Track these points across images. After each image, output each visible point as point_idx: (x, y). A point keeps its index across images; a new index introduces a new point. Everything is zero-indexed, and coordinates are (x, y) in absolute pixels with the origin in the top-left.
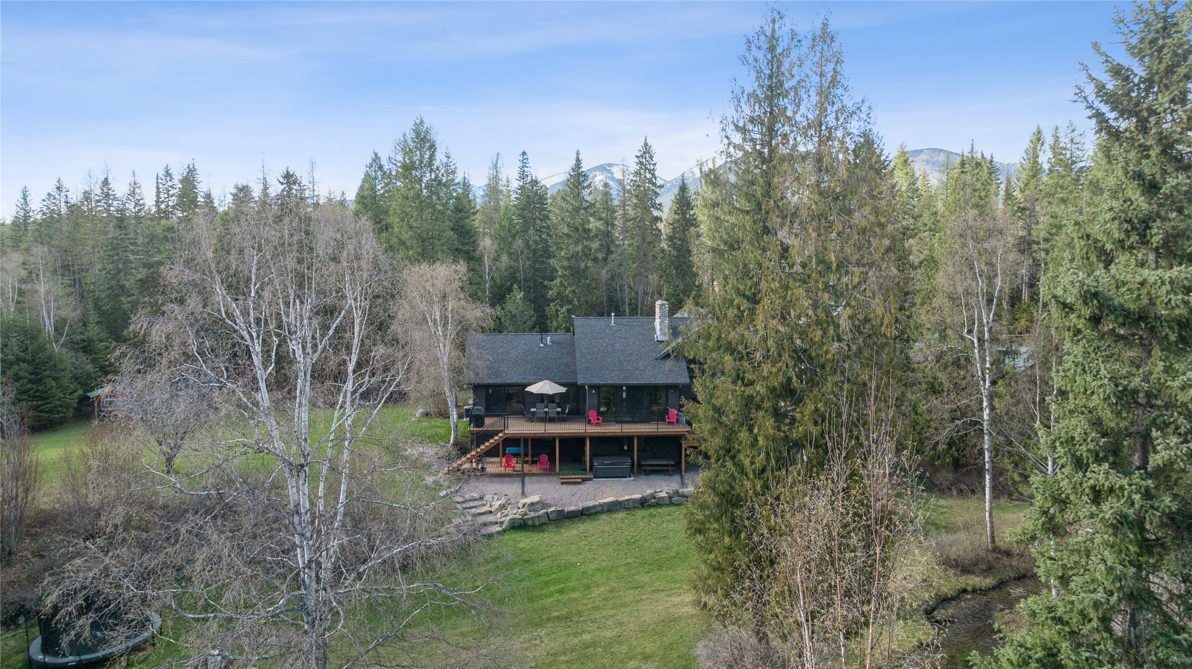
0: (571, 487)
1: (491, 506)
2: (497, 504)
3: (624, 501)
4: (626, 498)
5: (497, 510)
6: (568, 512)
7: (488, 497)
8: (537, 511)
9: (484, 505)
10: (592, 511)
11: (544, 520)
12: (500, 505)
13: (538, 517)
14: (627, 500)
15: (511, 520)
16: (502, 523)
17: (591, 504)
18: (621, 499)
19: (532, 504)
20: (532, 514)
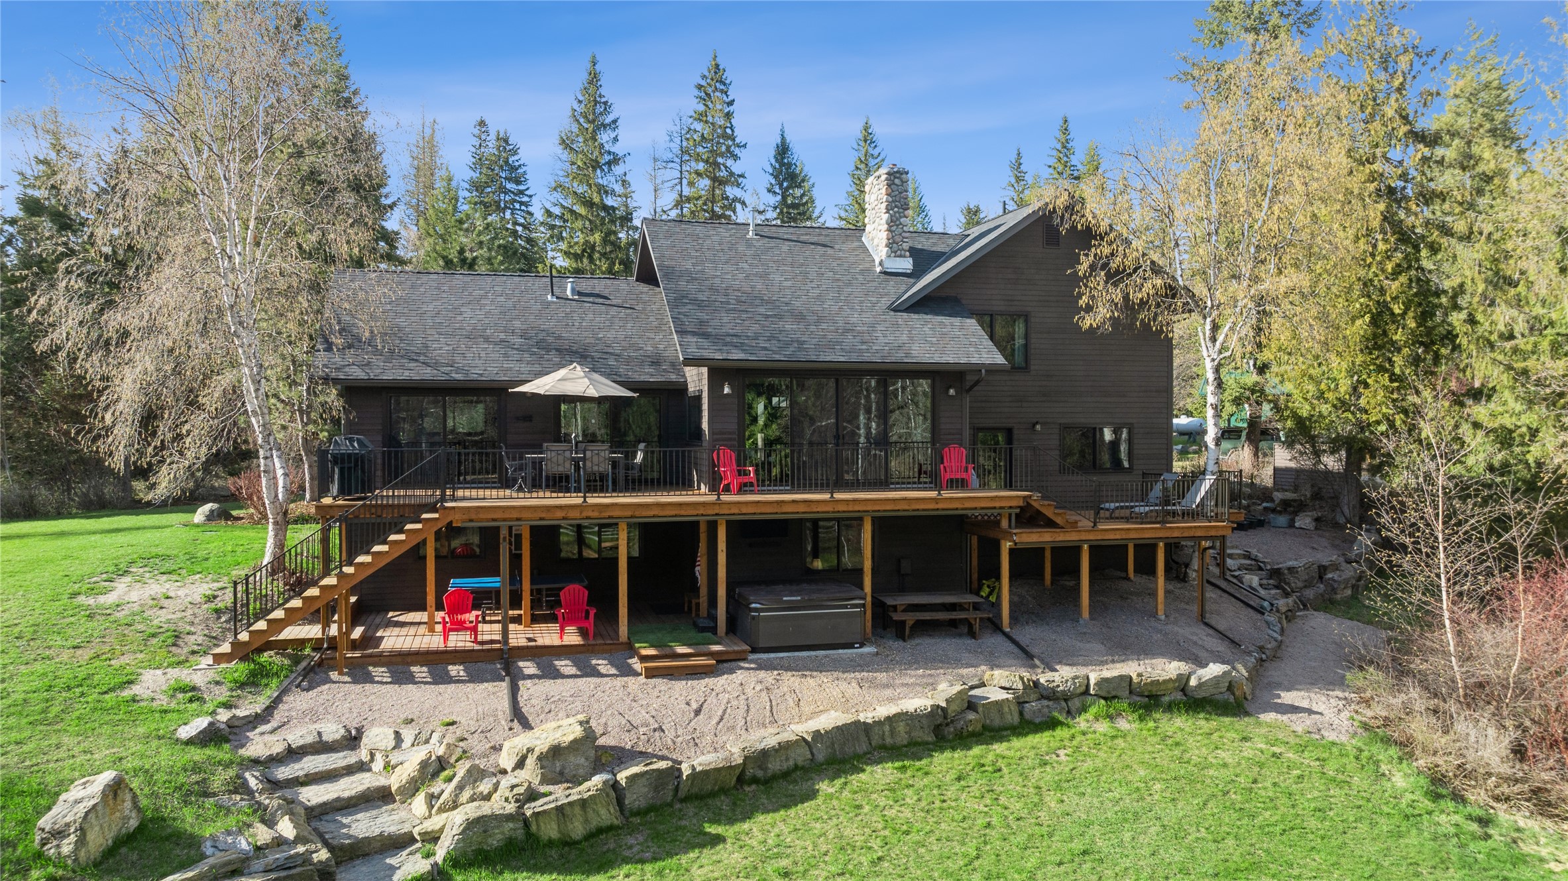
0: (680, 688)
1: (389, 767)
2: (411, 761)
3: (878, 723)
4: (884, 711)
5: (412, 788)
6: (695, 775)
7: (377, 737)
8: (577, 781)
9: (362, 767)
10: (775, 766)
11: (606, 815)
12: (424, 765)
13: (583, 803)
14: (889, 719)
15: (471, 825)
16: (432, 838)
17: (768, 738)
18: (867, 717)
19: (556, 751)
20: (560, 794)
